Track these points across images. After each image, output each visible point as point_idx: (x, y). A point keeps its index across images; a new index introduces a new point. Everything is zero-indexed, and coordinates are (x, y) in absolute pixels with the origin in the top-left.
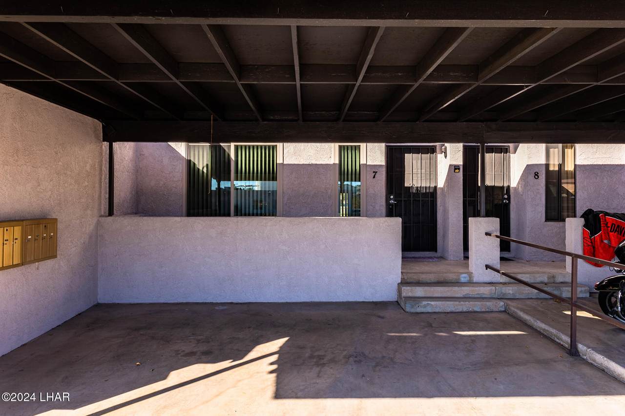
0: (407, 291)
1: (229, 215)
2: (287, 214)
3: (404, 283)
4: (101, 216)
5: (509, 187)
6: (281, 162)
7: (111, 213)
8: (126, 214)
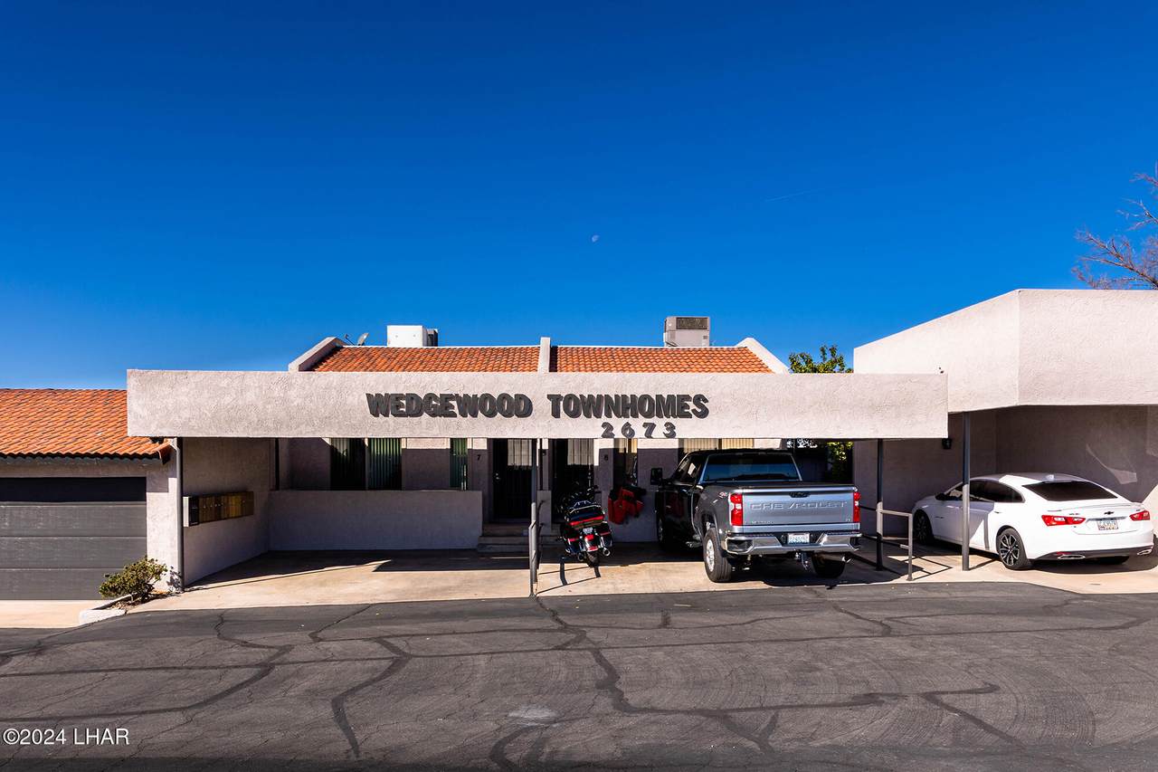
0: (484, 541)
1: (365, 490)
2: (410, 488)
3: (483, 535)
4: (272, 490)
5: (592, 466)
6: (404, 447)
7: (277, 488)
8: (286, 489)
